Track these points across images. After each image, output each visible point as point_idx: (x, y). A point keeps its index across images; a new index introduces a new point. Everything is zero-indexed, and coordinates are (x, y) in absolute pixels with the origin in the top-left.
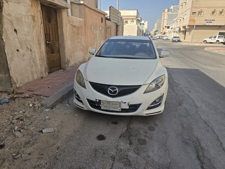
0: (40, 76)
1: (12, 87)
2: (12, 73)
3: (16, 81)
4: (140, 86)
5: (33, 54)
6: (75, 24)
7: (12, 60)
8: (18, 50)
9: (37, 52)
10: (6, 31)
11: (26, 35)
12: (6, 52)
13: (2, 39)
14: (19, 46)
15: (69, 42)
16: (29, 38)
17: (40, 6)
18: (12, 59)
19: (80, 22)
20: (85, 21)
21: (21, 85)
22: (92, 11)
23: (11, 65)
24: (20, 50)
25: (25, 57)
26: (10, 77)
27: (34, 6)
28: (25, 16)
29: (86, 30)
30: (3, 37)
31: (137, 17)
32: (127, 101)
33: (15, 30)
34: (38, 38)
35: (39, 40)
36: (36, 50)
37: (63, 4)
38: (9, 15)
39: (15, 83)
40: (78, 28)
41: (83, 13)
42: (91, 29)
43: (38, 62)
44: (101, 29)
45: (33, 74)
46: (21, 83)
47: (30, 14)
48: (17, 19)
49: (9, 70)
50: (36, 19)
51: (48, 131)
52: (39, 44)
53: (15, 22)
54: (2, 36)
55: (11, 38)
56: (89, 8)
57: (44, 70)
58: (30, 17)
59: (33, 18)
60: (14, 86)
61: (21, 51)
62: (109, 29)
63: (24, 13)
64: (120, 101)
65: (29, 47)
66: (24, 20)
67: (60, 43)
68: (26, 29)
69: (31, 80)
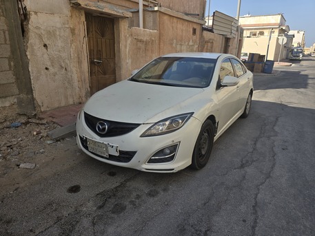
0: (77, 101)
1: (35, 110)
2: (36, 95)
3: (40, 104)
4: (138, 125)
5: (69, 74)
6: (140, 38)
7: (38, 80)
8: (47, 69)
9: (75, 72)
10: (32, 46)
11: (59, 51)
12: (30, 70)
13: (27, 56)
14: (48, 64)
15: (129, 61)
16: (64, 55)
17: (84, 16)
18: (37, 78)
19: (151, 35)
20: (160, 34)
21: (48, 109)
22: (175, 20)
23: (35, 85)
24: (50, 68)
25: (57, 77)
26: (33, 99)
27: (74, 16)
28: (60, 29)
29: (162, 45)
30: (28, 53)
31: (281, 24)
32: (115, 145)
33: (45, 46)
34: (78, 55)
35: (79, 58)
36: (74, 69)
37: (118, 12)
38: (37, 28)
39: (40, 106)
40: (146, 43)
41: (158, 22)
42: (172, 44)
43: (76, 84)
44: (191, 43)
45: (66, 98)
46: (48, 107)
47: (67, 26)
48: (49, 33)
49: (32, 90)
50: (76, 32)
51: (25, 167)
52: (80, 62)
53: (46, 36)
54: (26, 51)
55: (39, 54)
56: (170, 16)
57: (84, 94)
58: (68, 30)
59: (73, 31)
60: (37, 109)
61: (52, 70)
62: (209, 44)
63: (59, 25)
64: (106, 143)
65: (63, 65)
66: (58, 33)
67: (116, 62)
68: (60, 43)
69: (63, 104)
